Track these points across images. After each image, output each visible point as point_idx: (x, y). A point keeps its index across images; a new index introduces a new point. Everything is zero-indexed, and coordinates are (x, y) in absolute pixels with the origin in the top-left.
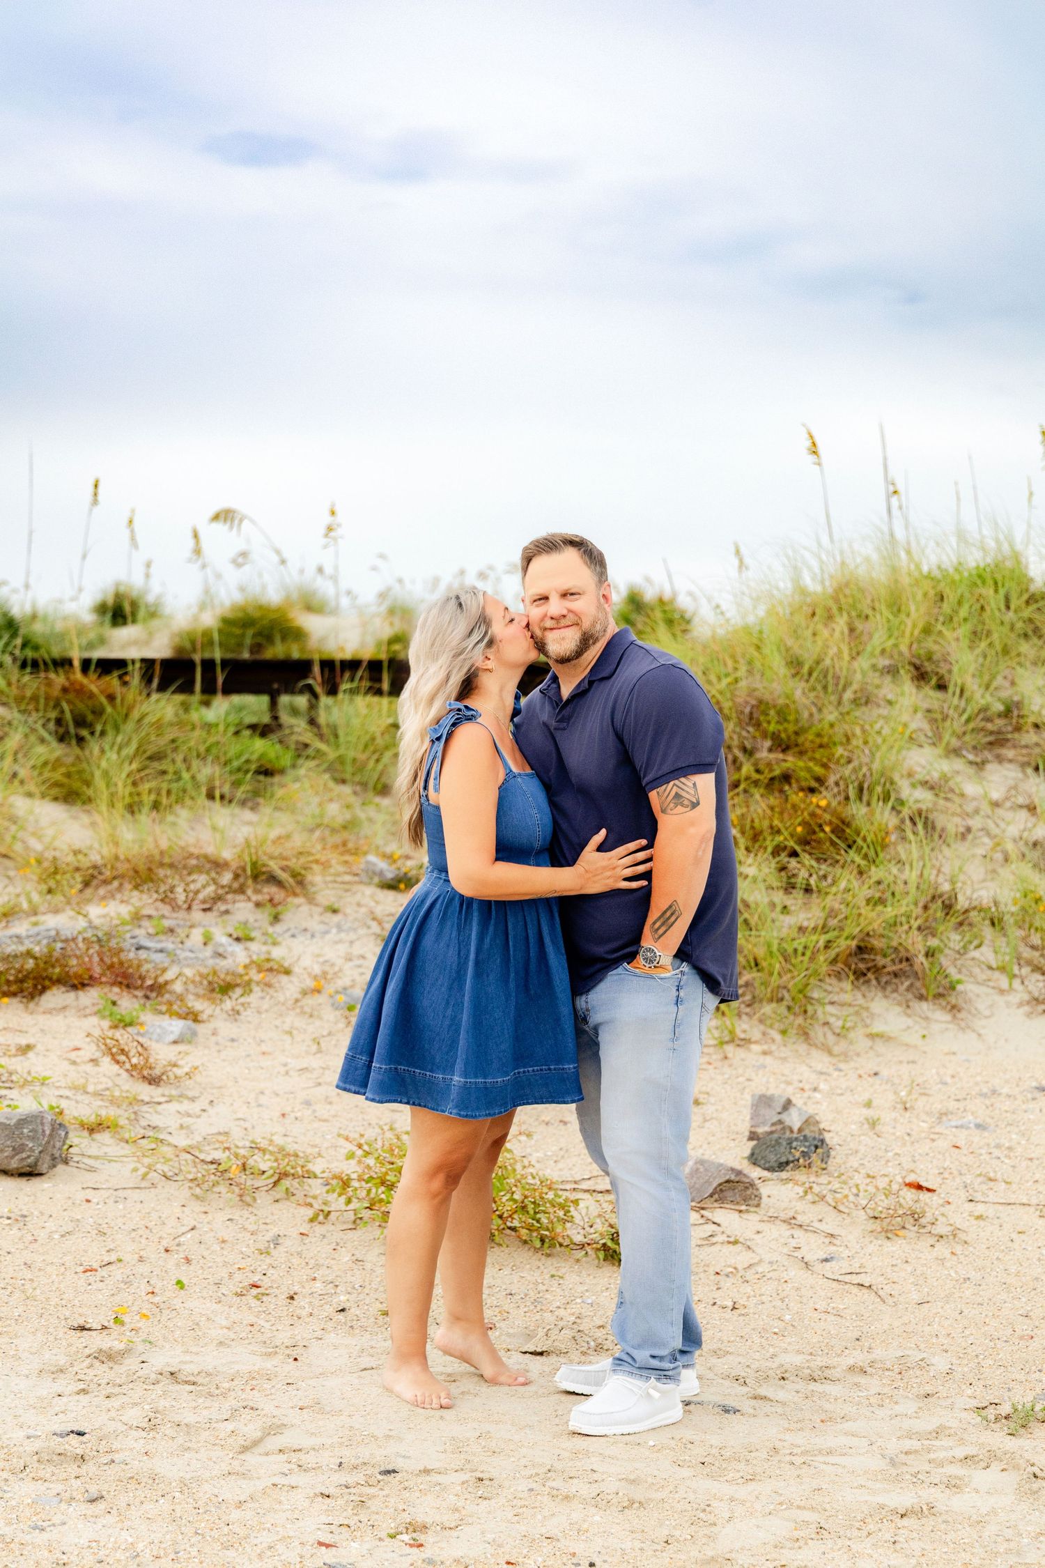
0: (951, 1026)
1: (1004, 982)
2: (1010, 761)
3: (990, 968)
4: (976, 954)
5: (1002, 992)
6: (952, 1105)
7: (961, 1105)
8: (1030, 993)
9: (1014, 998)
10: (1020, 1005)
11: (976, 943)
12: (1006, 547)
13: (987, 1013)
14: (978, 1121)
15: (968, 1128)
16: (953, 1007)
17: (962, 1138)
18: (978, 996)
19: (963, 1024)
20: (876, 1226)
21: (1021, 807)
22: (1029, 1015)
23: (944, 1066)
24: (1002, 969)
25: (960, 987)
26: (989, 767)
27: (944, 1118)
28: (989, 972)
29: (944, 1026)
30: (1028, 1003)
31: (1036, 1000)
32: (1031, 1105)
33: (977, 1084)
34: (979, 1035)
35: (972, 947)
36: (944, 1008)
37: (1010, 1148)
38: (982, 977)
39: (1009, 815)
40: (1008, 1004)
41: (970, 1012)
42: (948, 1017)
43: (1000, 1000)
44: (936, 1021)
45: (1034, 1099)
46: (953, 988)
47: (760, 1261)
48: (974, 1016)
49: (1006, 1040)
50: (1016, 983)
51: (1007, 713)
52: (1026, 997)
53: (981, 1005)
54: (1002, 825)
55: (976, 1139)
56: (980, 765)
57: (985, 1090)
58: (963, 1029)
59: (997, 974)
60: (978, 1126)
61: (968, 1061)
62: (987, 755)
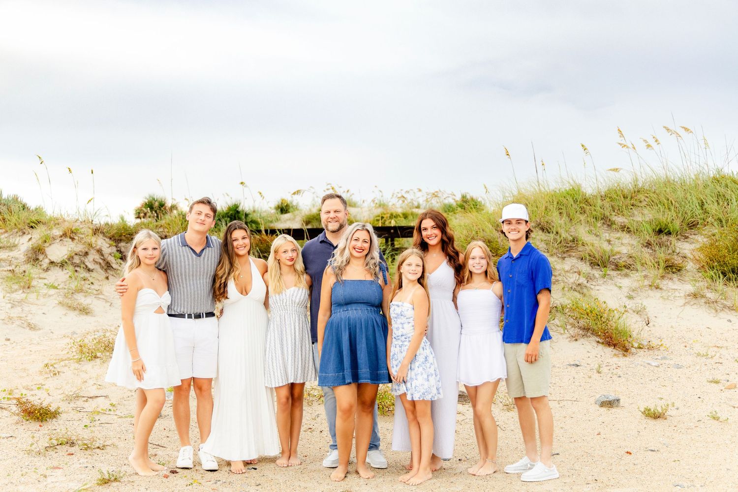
2: (574, 257)
5: (561, 334)
9: (565, 336)
10: (567, 338)
13: (556, 341)
20: (505, 408)
21: (575, 272)
22: (570, 341)
26: (566, 259)
30: (570, 337)
31: (572, 336)
32: (565, 370)
37: (555, 384)
39: (571, 275)
40: (563, 338)
43: (561, 337)
45: (566, 368)
47: (467, 419)
49: (561, 350)
50: (566, 331)
51: (573, 241)
52: (569, 335)
54: (568, 278)
56: (564, 258)
62: (565, 255)
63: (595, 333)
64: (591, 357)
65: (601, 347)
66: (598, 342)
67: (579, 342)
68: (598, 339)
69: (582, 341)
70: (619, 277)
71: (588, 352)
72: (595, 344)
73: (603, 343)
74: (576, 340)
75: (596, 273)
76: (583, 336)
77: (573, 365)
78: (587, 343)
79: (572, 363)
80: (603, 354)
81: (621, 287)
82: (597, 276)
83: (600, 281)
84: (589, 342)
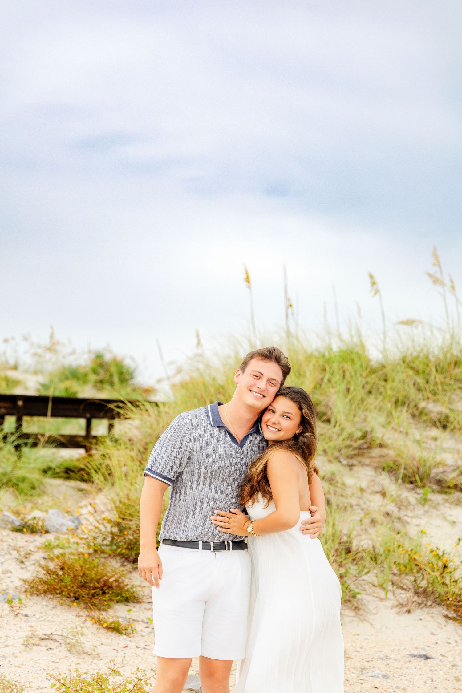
0: (355, 619)
1: (382, 594)
2: (368, 465)
3: (374, 586)
4: (366, 577)
5: (381, 600)
6: (366, 664)
7: (370, 664)
8: (398, 601)
9: (389, 603)
10: (392, 607)
11: (366, 571)
12: (356, 340)
13: (374, 611)
14: (383, 673)
15: (378, 677)
16: (356, 608)
17: (377, 683)
18: (368, 601)
19: (362, 618)
21: (377, 492)
22: (398, 613)
23: (354, 642)
24: (382, 587)
25: (359, 596)
26: (355, 468)
27: (364, 671)
28: (374, 588)
29: (352, 618)
30: (397, 606)
31: (401, 604)
32: (409, 665)
33: (376, 652)
34: (372, 624)
35: (363, 573)
36: (350, 608)
38: (370, 591)
39: (372, 497)
40: (385, 607)
41: (365, 611)
42: (353, 614)
43: (381, 604)
44: (347, 616)
45: (410, 661)
46: (354, 597)
48: (367, 613)
49: (386, 627)
50: (390, 595)
51: (364, 437)
52: (396, 603)
53: (371, 606)
54: (367, 503)
55: (385, 684)
56: (351, 466)
57: (382, 656)
58: (362, 621)
59: (378, 590)
60: (384, 676)
61: (366, 639)
62: (354, 461)
63: (440, 601)
64: (440, 643)
65: (452, 625)
66: (447, 617)
67: (413, 616)
68: (446, 613)
69: (418, 613)
70: (447, 505)
71: (432, 634)
72: (442, 620)
73: (454, 619)
74: (409, 611)
75: (411, 497)
76: (420, 604)
77: (420, 656)
78: (428, 618)
79: (415, 652)
80: (457, 638)
81: (454, 522)
82: (413, 500)
83: (419, 510)
84: (432, 617)
